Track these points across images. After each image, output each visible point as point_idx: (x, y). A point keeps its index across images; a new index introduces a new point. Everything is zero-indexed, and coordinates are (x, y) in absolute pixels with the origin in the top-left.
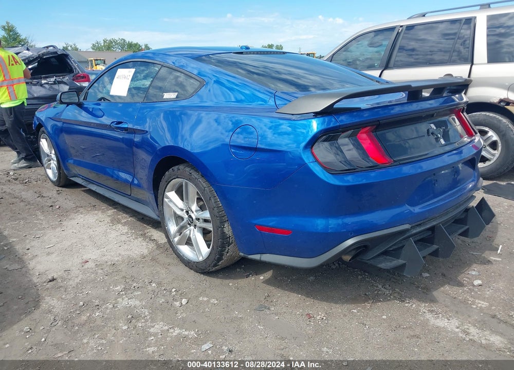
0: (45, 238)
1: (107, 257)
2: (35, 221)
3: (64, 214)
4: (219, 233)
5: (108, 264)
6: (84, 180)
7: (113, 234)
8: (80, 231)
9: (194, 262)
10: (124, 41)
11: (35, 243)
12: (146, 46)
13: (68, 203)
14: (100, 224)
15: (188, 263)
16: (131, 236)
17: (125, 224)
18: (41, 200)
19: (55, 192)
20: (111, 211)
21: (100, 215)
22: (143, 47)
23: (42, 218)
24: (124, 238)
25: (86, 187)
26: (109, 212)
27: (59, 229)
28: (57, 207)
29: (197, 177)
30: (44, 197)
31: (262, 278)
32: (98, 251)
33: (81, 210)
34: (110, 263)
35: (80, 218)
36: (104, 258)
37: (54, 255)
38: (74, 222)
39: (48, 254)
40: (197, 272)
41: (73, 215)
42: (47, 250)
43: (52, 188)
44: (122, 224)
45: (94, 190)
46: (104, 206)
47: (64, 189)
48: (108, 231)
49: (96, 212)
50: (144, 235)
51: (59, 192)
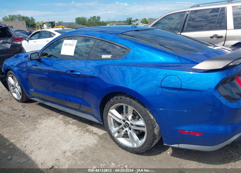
0: (31, 137)
1: (75, 147)
2: (19, 127)
3: (34, 120)
4: (152, 134)
5: (78, 152)
6: (40, 99)
7: (70, 132)
8: (49, 131)
9: (130, 148)
10: (20, 16)
11: (27, 142)
12: (32, 18)
13: (32, 112)
14: (59, 125)
15: (126, 148)
16: (81, 132)
17: (73, 124)
18: (15, 112)
19: (21, 106)
20: (61, 116)
21: (56, 120)
22: (30, 19)
23: (22, 124)
24: (77, 133)
25: (37, 102)
26: (59, 117)
27: (36, 131)
28: (28, 116)
29: (135, 103)
30: (16, 110)
31: (168, 153)
32: (68, 144)
33: (43, 117)
34: (79, 152)
35: (45, 123)
36: (74, 148)
37: (43, 149)
38: (43, 125)
39: (40, 149)
40: (132, 153)
41: (40, 121)
42: (37, 146)
43: (18, 104)
44: (71, 124)
45: (50, 105)
46: (55, 113)
47: (25, 104)
48: (66, 129)
49: (52, 117)
50: (88, 130)
51: (23, 106)
